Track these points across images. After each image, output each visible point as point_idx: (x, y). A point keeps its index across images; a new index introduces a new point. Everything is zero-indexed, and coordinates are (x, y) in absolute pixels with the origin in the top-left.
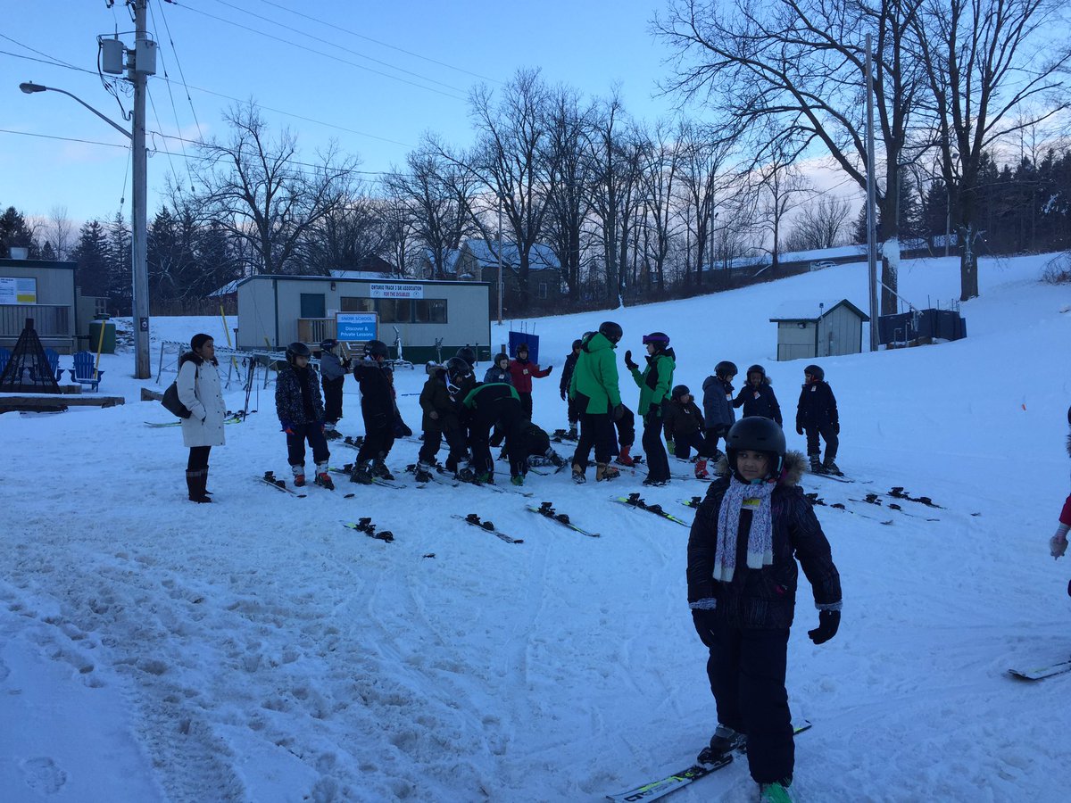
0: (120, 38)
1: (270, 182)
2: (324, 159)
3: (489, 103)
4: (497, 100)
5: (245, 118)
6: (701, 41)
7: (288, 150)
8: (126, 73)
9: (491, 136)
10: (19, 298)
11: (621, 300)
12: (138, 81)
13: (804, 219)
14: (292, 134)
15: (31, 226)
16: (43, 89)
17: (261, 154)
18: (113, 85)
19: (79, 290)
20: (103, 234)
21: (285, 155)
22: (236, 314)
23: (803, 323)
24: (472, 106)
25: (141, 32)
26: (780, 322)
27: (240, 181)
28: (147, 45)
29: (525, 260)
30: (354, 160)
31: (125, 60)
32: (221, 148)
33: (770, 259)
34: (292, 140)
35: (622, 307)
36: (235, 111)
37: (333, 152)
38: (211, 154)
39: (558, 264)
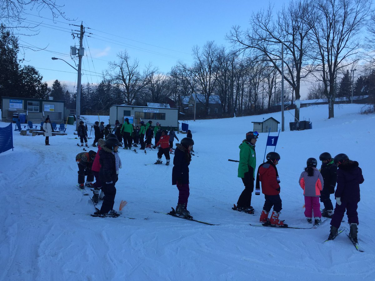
0: (76, 47)
1: (130, 75)
2: (147, 68)
3: (198, 51)
4: (201, 51)
5: (123, 56)
6: (240, 42)
7: (136, 65)
8: (77, 55)
9: (198, 62)
10: (50, 110)
11: (235, 115)
12: (80, 57)
13: (313, 89)
14: (137, 61)
15: (62, 86)
16: (57, 59)
17: (128, 67)
18: (74, 58)
19: (65, 108)
20: (84, 89)
21: (135, 67)
22: (109, 115)
23: (259, 123)
24: (193, 52)
25: (81, 45)
26: (254, 123)
27: (121, 74)
28: (82, 49)
29: (207, 101)
30: (157, 68)
31: (77, 52)
32: (116, 65)
33: (290, 102)
34: (137, 62)
35: (235, 117)
36: (121, 54)
37: (150, 66)
38: (114, 66)
39: (220, 102)
